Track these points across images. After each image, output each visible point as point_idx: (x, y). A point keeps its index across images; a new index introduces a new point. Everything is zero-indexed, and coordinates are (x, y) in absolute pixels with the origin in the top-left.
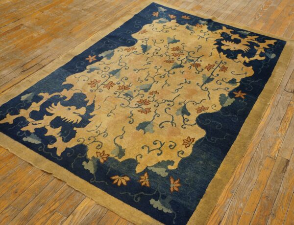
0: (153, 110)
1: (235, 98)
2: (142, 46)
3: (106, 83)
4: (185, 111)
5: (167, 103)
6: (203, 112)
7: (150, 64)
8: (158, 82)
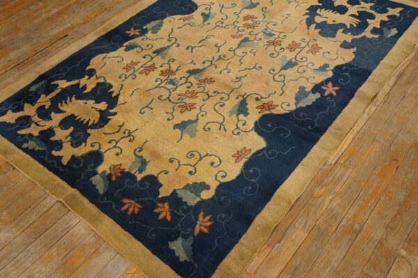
0: (241, 19)
1: (142, 28)
2: (246, 114)
3: (298, 50)
4: (206, 17)
5: (224, 25)
6: (187, 16)
7: (237, 78)
8: (230, 50)
